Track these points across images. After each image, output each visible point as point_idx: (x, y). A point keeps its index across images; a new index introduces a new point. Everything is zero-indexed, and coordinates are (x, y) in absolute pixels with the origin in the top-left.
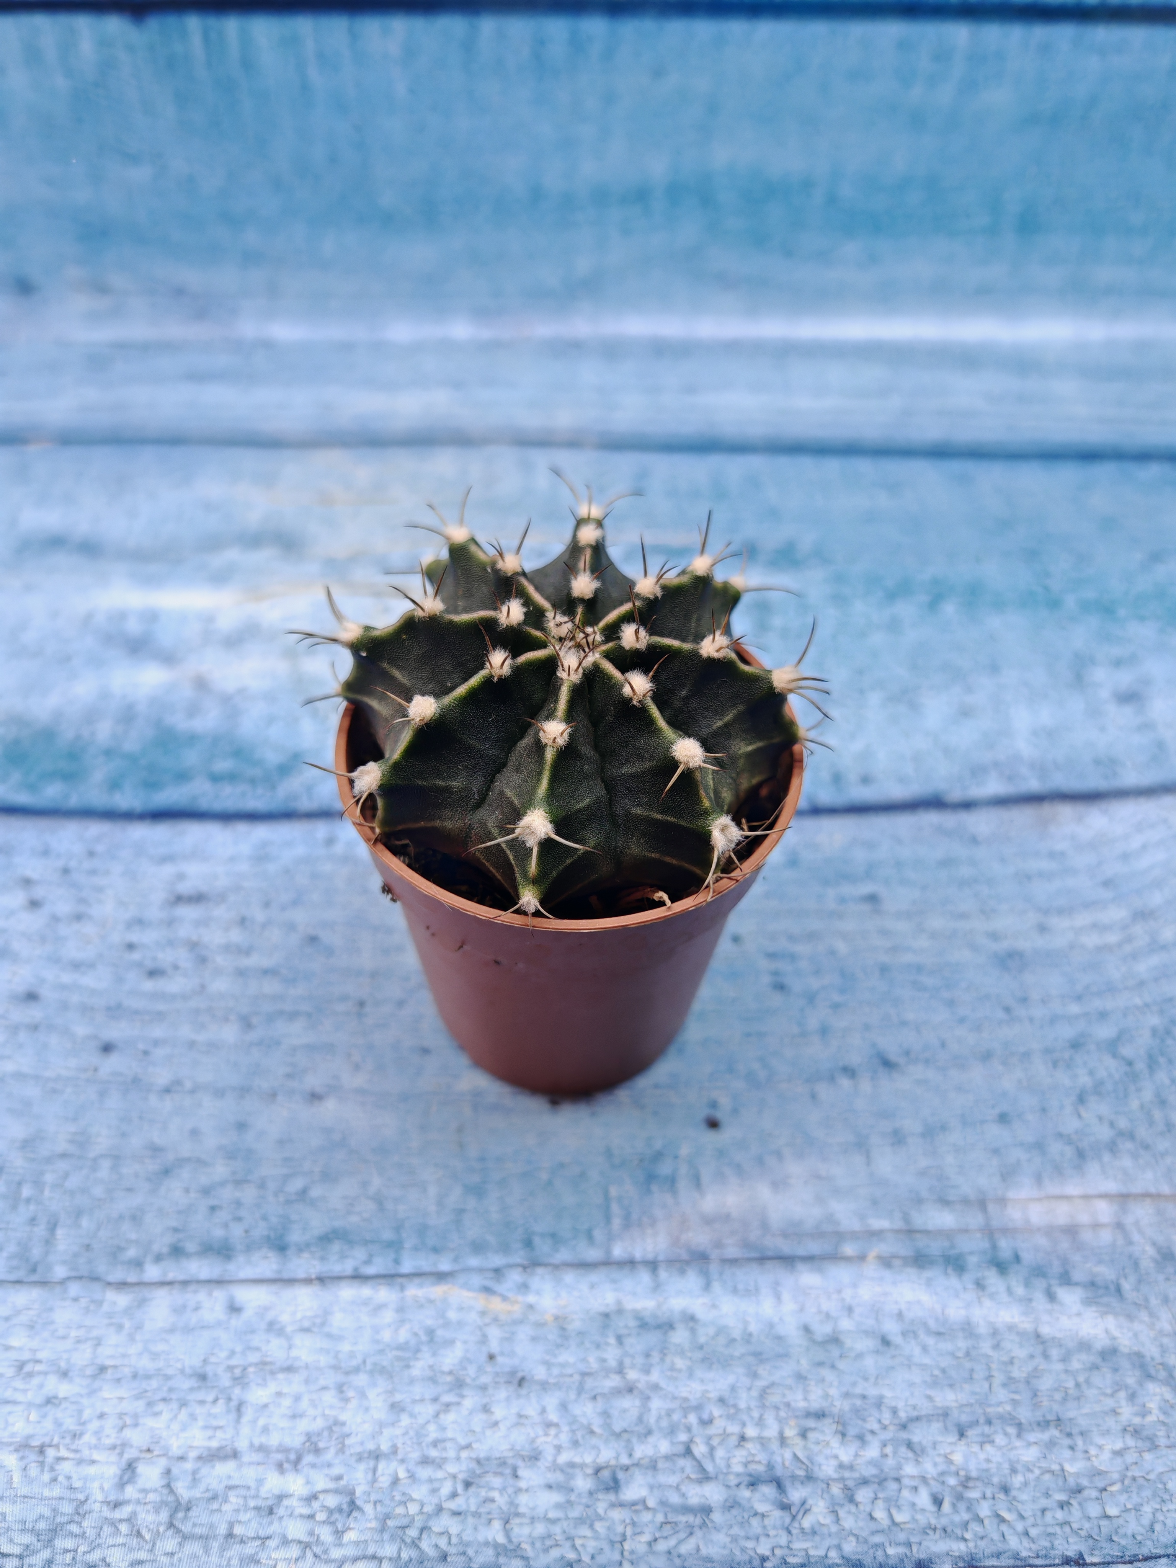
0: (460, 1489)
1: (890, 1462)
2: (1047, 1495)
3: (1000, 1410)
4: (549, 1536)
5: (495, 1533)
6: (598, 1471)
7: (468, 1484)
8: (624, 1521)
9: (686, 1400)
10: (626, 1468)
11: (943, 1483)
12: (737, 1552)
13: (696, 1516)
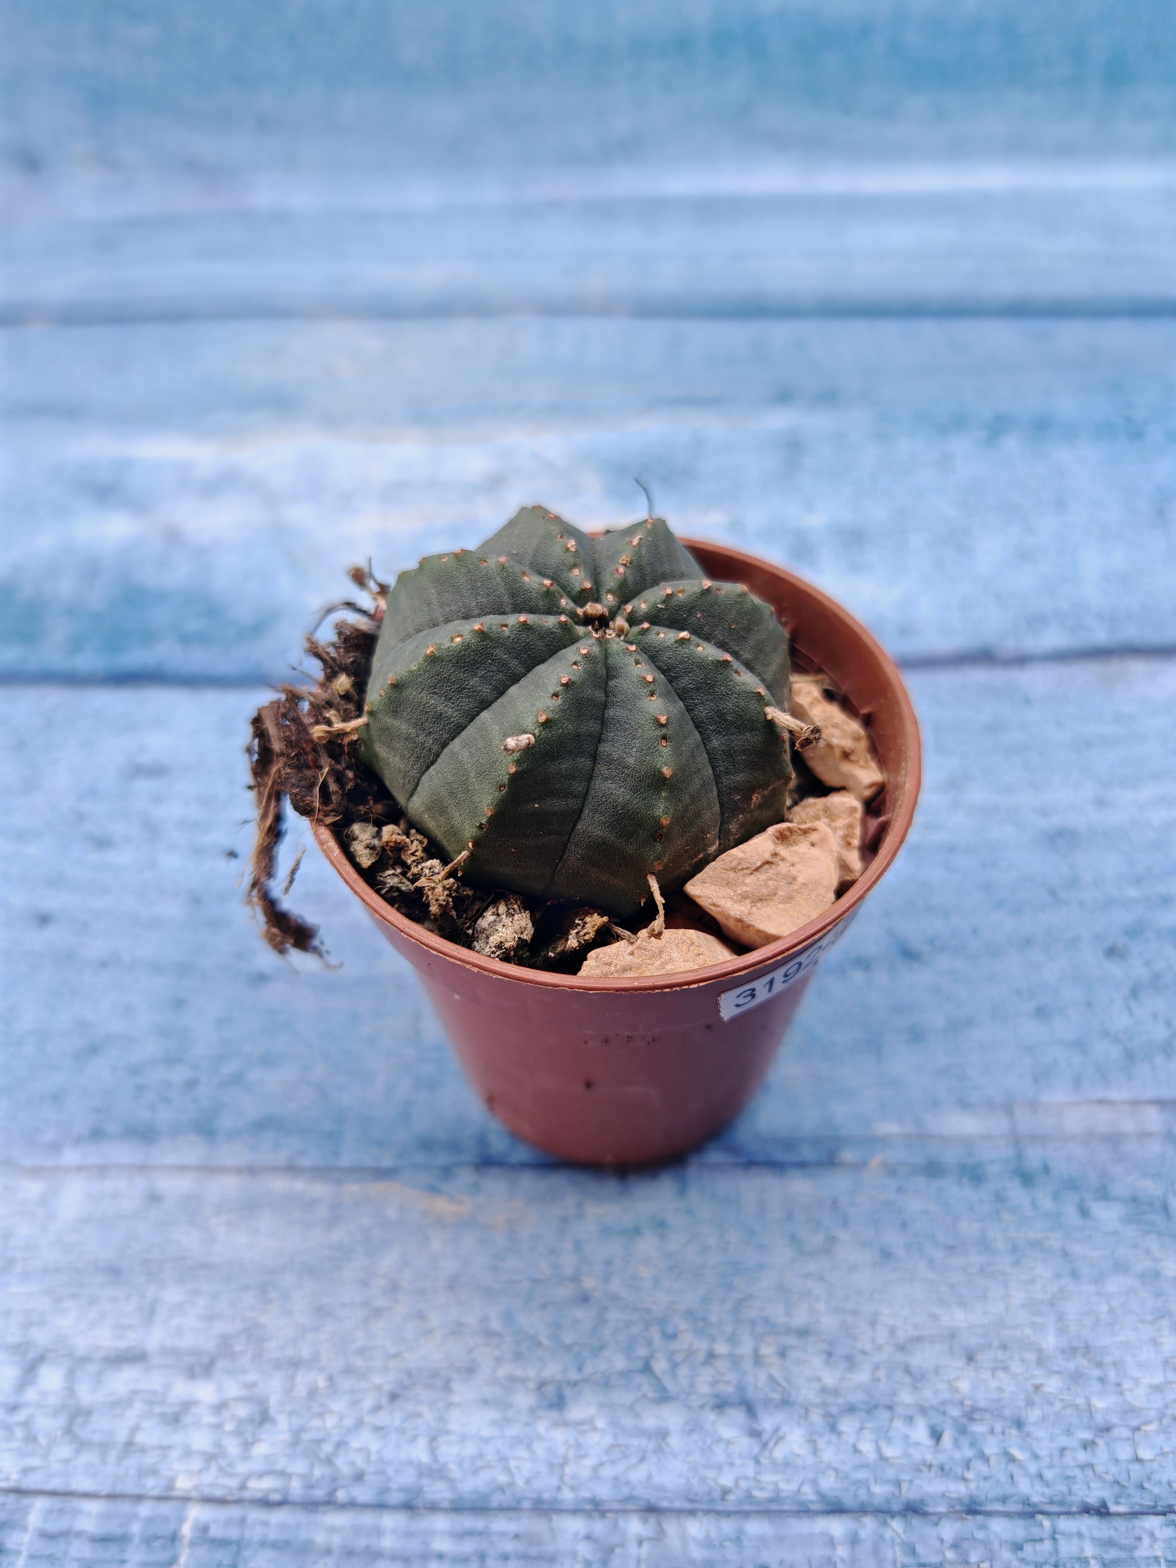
0: (384, 1401)
1: (882, 1386)
2: (1069, 1432)
3: (1018, 1333)
4: (481, 1456)
5: (420, 1452)
6: (541, 1385)
7: (394, 1397)
8: (567, 1442)
9: (648, 1311)
10: (575, 1384)
11: (944, 1413)
12: (695, 1482)
13: (650, 1439)
